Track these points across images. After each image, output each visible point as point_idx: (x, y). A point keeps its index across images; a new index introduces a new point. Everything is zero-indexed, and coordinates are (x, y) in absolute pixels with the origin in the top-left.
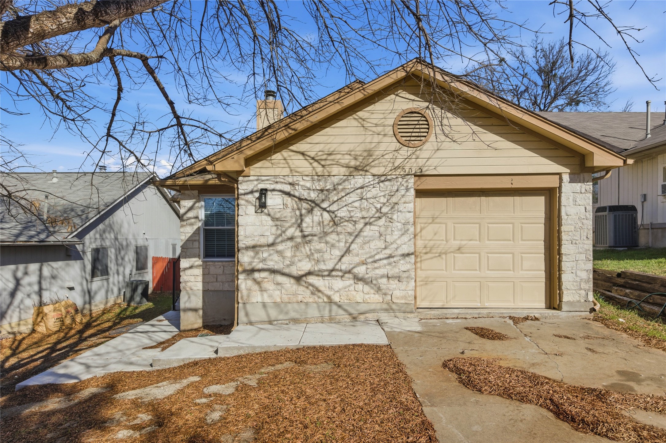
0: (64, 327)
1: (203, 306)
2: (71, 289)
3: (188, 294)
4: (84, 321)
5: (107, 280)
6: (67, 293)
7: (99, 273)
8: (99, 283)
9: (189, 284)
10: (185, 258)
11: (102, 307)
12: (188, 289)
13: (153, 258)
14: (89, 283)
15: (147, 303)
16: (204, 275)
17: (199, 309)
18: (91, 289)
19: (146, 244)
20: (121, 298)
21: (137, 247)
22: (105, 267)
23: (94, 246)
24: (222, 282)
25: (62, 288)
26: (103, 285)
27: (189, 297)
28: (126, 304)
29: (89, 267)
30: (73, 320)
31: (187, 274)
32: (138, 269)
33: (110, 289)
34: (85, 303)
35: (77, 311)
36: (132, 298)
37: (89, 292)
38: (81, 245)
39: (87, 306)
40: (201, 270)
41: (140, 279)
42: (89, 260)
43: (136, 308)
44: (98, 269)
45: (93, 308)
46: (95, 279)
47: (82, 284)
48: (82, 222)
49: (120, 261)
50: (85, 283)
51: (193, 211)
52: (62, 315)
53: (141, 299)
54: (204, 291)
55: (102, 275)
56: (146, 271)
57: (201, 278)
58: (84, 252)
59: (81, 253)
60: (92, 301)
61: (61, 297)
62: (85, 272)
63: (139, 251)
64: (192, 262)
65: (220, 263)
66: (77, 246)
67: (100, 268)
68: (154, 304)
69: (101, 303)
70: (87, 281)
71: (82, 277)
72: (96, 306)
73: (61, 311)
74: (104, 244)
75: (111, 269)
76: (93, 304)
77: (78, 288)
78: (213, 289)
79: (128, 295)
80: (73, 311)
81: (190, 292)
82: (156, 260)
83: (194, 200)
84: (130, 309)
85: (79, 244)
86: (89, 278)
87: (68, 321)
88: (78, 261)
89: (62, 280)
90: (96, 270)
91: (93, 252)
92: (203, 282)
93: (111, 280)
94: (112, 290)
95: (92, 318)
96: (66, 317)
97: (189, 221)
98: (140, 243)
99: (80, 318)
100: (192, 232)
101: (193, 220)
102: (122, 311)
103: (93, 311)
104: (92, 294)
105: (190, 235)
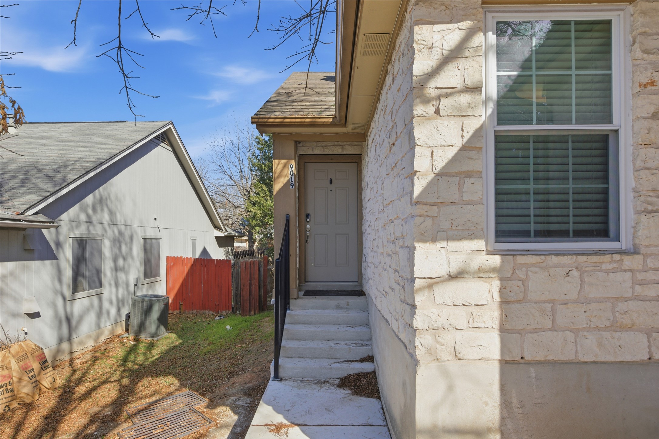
0: (15, 405)
1: (502, 419)
2: (35, 315)
3: (445, 373)
4: (60, 382)
5: (99, 295)
6: (26, 324)
7: (85, 284)
8: (86, 301)
9: (448, 338)
10: (434, 240)
11: (91, 344)
12: (445, 356)
13: (168, 259)
14: (68, 303)
15: (166, 334)
16: (505, 302)
17: (489, 430)
18: (72, 314)
19: (159, 235)
20: (121, 325)
21: (145, 240)
22: (94, 272)
23: (77, 234)
24: (575, 331)
25: (14, 315)
26: (92, 305)
27: (450, 388)
28: (132, 337)
29: (68, 273)
30: (37, 384)
31: (439, 300)
32: (146, 275)
33: (104, 311)
34: (60, 341)
35: (44, 362)
36: (142, 327)
37: (68, 320)
38: (53, 230)
39: (65, 346)
40: (496, 284)
41: (150, 293)
42: (67, 260)
43: (151, 346)
44: (83, 276)
45: (76, 348)
46: (79, 295)
47: (54, 305)
48: (54, 187)
49: (121, 262)
50: (60, 302)
51: (461, 63)
52: (11, 377)
53: (158, 327)
54: (504, 363)
55: (91, 288)
56: (158, 279)
57: (496, 313)
58: (58, 244)
59: (53, 246)
60: (74, 336)
61: (13, 334)
62: (60, 281)
63: (148, 246)
64: (462, 257)
65: (566, 260)
66: (44, 231)
67: (87, 274)
68: (180, 337)
69: (89, 337)
70: (64, 299)
71: (56, 292)
72: (81, 343)
73: (9, 368)
74: (93, 232)
75: (105, 275)
76: (75, 340)
77: (47, 314)
78: (540, 357)
79: (135, 321)
80: (36, 366)
81: (453, 366)
82: (172, 262)
83: (466, 24)
84: (142, 348)
85: (48, 228)
86: (68, 293)
87: (25, 390)
88: (48, 262)
89: (15, 299)
90: (80, 279)
91: (76, 245)
92: (503, 330)
93: (106, 294)
94: (108, 313)
95: (74, 371)
96: (20, 380)
97: (446, 104)
98: (151, 233)
99: (50, 379)
100: (458, 144)
101: (464, 99)
102: (128, 354)
103: (75, 355)
104: (74, 323)
105: (451, 153)
